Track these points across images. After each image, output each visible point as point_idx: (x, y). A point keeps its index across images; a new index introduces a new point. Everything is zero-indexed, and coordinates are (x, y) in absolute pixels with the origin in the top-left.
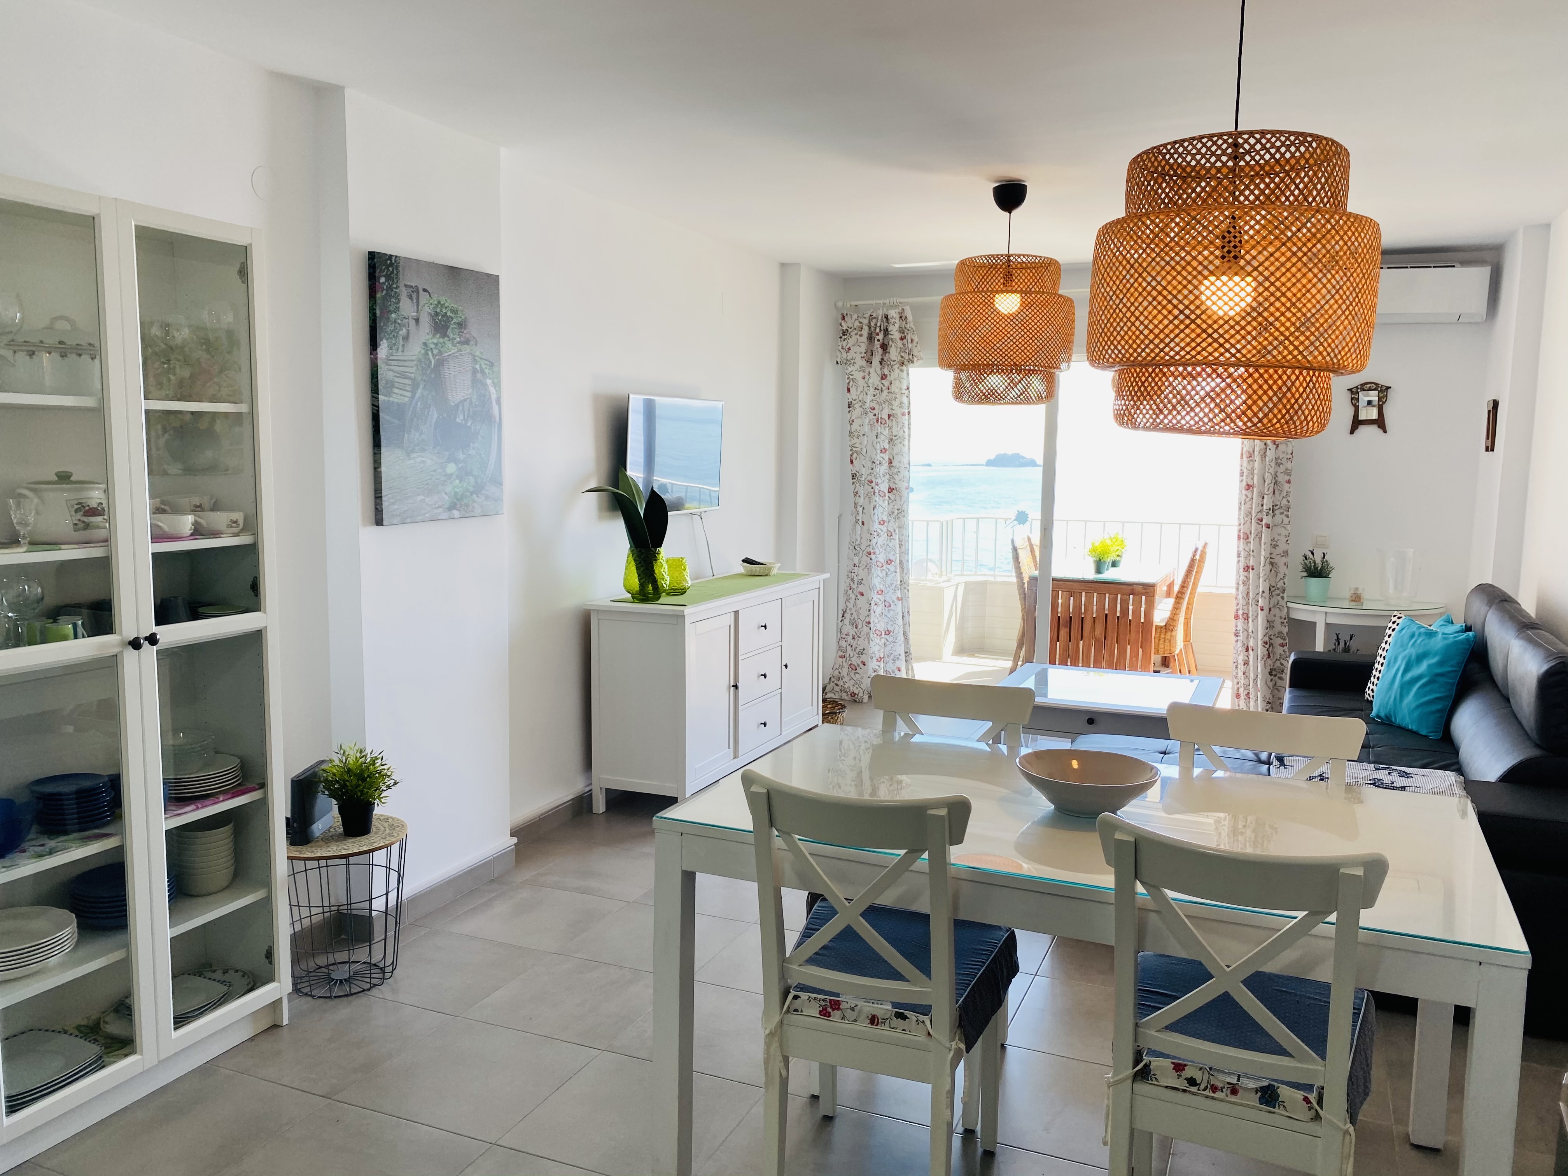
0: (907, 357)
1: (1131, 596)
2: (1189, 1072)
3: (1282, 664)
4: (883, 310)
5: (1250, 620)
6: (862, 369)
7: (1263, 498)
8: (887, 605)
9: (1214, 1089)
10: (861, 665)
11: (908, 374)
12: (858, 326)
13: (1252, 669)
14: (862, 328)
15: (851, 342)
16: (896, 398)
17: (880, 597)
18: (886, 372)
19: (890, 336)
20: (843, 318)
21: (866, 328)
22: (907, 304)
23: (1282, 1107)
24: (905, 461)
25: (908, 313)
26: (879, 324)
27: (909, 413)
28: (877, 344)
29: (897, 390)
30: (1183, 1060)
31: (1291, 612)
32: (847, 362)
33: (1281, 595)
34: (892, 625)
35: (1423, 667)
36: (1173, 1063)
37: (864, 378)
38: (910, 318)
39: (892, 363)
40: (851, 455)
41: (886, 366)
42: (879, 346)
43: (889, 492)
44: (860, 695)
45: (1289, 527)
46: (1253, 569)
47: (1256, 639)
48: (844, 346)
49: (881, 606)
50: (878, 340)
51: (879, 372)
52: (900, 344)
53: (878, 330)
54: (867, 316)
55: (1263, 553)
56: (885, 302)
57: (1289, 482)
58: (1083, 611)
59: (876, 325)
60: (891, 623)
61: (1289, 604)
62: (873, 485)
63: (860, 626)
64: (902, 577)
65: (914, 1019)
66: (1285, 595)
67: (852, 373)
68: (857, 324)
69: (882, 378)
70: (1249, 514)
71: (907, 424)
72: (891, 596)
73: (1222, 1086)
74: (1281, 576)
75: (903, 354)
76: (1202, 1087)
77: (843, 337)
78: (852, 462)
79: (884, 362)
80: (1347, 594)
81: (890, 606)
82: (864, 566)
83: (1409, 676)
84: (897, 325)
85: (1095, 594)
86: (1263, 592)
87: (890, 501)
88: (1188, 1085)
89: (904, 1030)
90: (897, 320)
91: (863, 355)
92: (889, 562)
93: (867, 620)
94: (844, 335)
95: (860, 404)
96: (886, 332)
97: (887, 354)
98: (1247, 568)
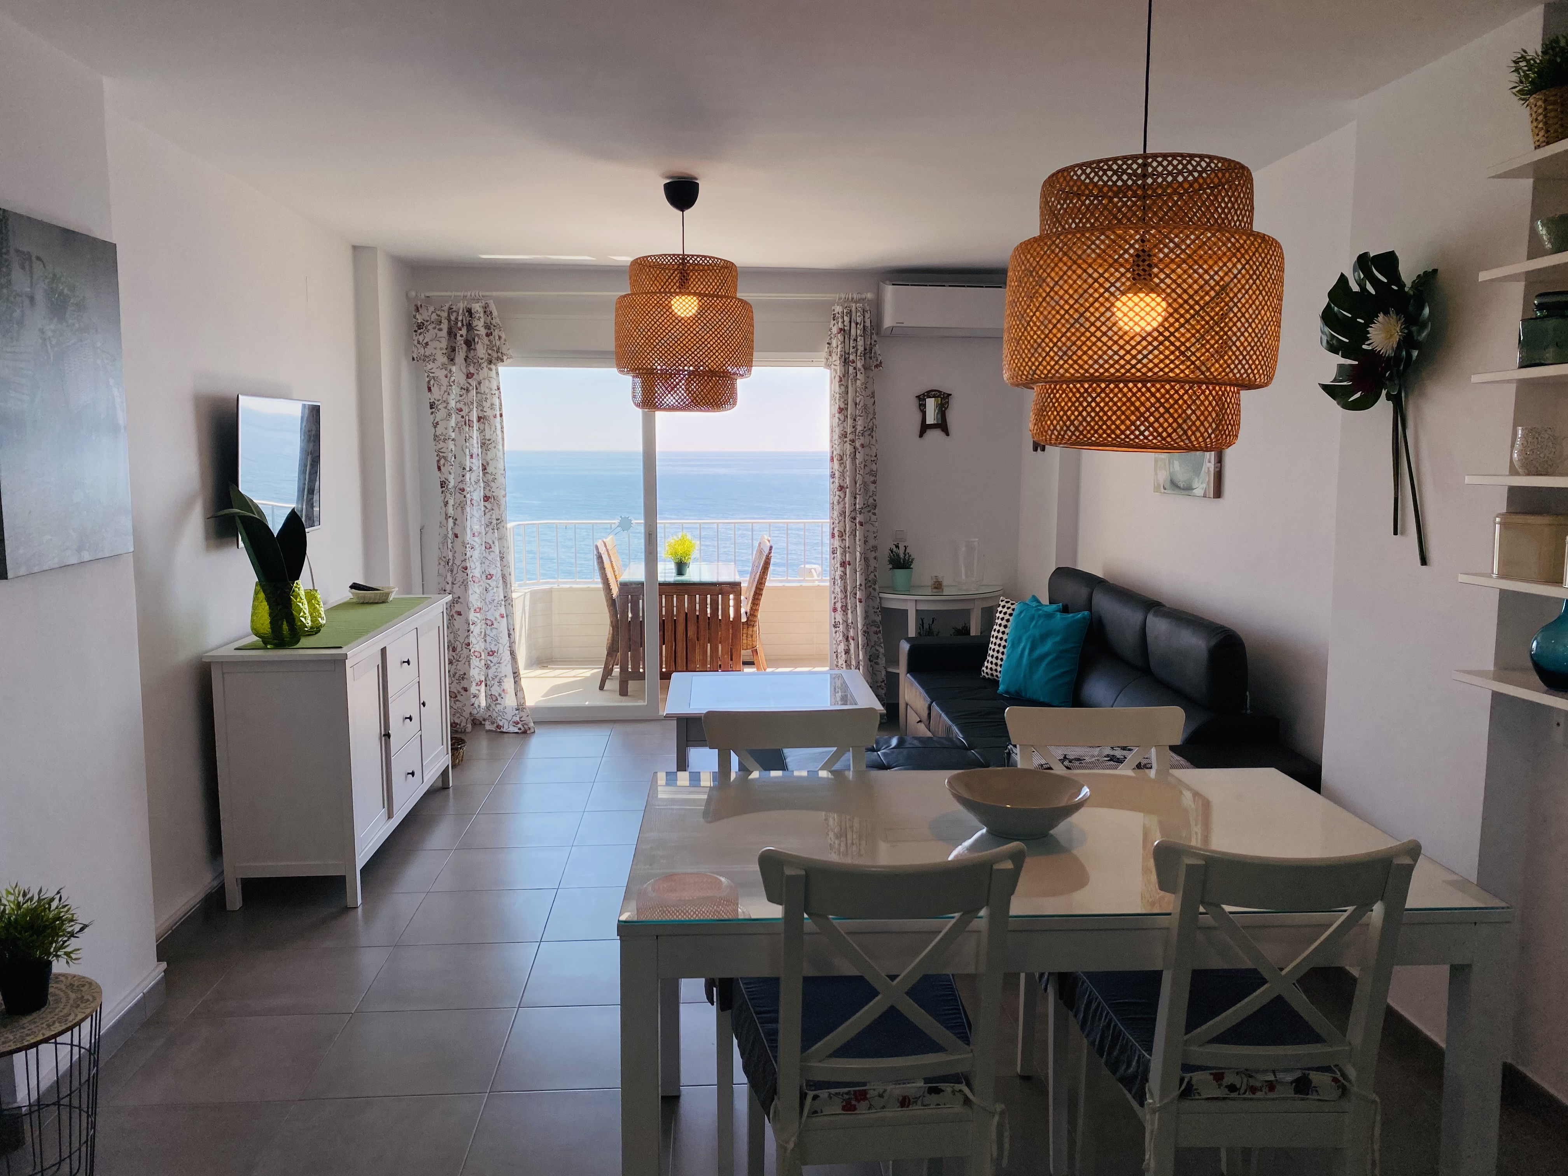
0: (495, 355)
1: (720, 596)
2: (1229, 1079)
3: (877, 650)
4: (463, 303)
5: (849, 612)
6: (444, 367)
7: (855, 498)
8: (489, 623)
9: (1253, 1090)
10: (463, 692)
11: (497, 373)
12: (436, 319)
13: (853, 657)
14: (441, 322)
15: (428, 337)
16: (486, 398)
17: (478, 615)
18: (472, 370)
19: (476, 332)
20: (417, 310)
21: (445, 322)
22: (491, 297)
23: (1314, 1093)
24: (501, 466)
25: (493, 308)
26: (460, 318)
27: (501, 415)
28: (460, 340)
29: (487, 391)
30: (1221, 1068)
31: (883, 601)
32: (426, 358)
33: (873, 586)
34: (496, 645)
35: (1048, 646)
36: (1211, 1074)
37: (447, 377)
38: (495, 313)
39: (480, 361)
40: (438, 461)
41: (472, 365)
42: (462, 342)
43: (485, 501)
44: (463, 724)
45: (876, 524)
46: (849, 564)
47: (856, 628)
48: (421, 340)
49: (479, 625)
50: (462, 336)
51: (465, 371)
52: (486, 340)
53: (460, 324)
54: (446, 308)
55: (858, 549)
56: (465, 294)
57: (874, 482)
58: (675, 613)
59: (457, 319)
60: (494, 643)
61: (882, 595)
62: (465, 493)
63: (459, 649)
64: (505, 592)
65: (949, 1090)
66: (877, 587)
67: (432, 371)
68: (434, 317)
69: (468, 377)
70: (843, 513)
71: (499, 427)
72: (493, 614)
73: (1260, 1085)
74: (871, 569)
75: (490, 352)
76: (1242, 1091)
77: (419, 331)
78: (439, 468)
79: (468, 360)
80: (930, 582)
81: (492, 624)
82: (460, 583)
83: (1037, 653)
84: (482, 320)
85: (686, 596)
86: (861, 585)
87: (487, 511)
88: (1228, 1093)
89: (938, 1105)
90: (482, 315)
91: (444, 351)
92: (490, 577)
93: (466, 642)
94: (420, 329)
95: (445, 405)
96: (470, 327)
97: (472, 352)
98: (843, 564)
